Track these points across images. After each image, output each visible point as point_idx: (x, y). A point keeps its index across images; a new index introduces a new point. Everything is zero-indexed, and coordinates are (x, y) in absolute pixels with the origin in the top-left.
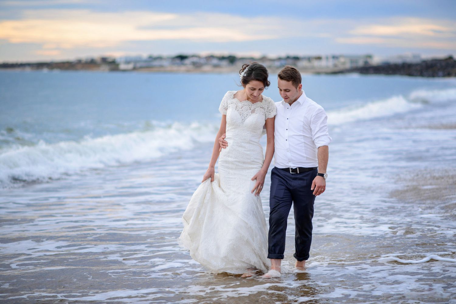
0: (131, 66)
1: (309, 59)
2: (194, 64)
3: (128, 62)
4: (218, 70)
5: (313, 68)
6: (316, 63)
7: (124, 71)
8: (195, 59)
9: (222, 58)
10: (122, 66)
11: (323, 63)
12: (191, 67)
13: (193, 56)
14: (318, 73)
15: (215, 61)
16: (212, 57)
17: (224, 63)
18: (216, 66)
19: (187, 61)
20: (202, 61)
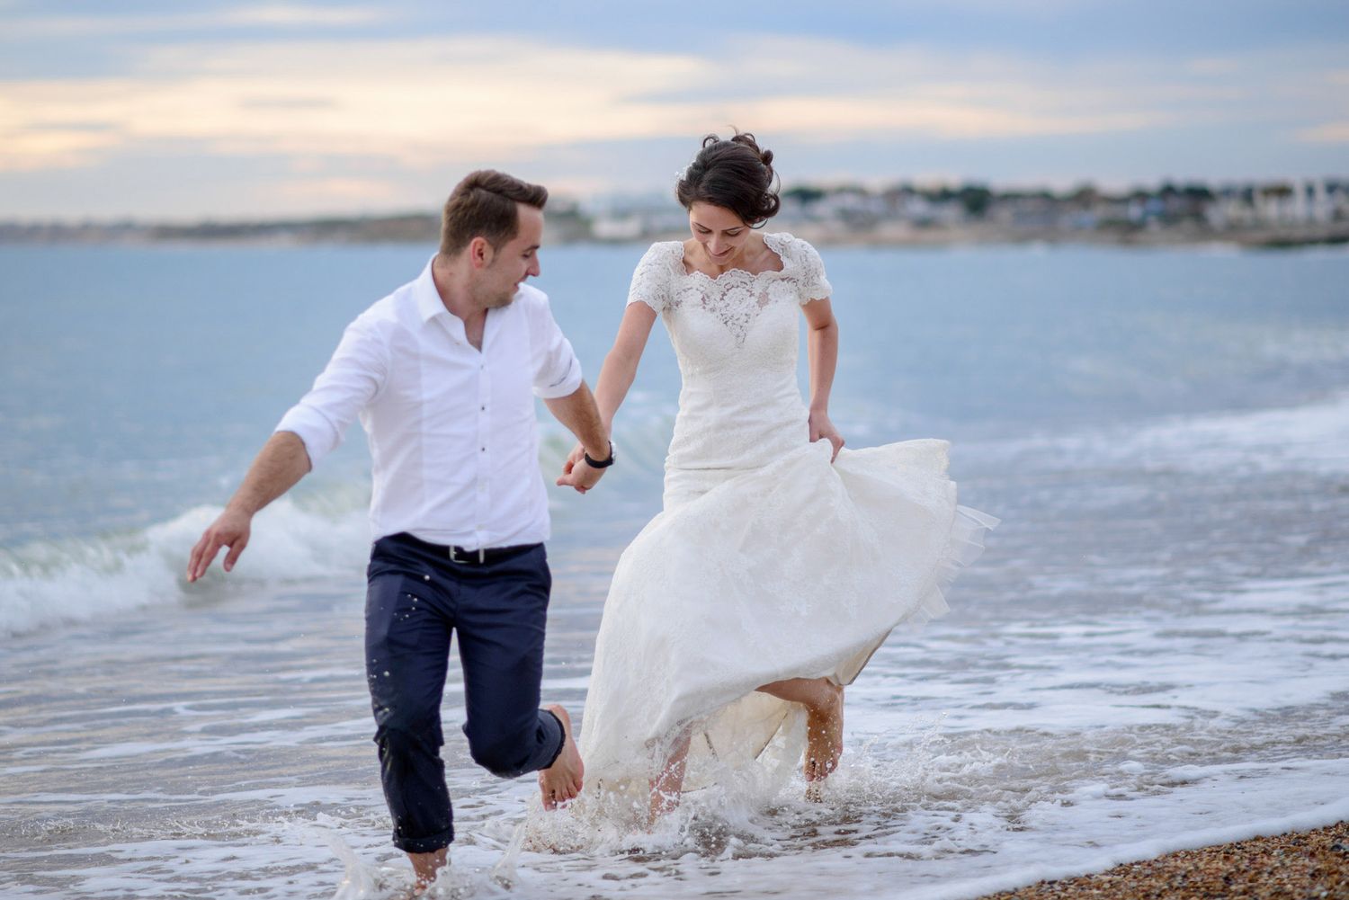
0: (631, 227)
1: (1248, 195)
2: (847, 216)
3: (621, 214)
4: (929, 235)
5: (1259, 224)
6: (1271, 210)
7: (615, 242)
8: (850, 202)
9: (943, 196)
10: (605, 228)
11: (1297, 207)
12: (837, 227)
13: (842, 190)
14: (1283, 244)
15: (918, 208)
16: (908, 191)
17: (951, 212)
18: (923, 223)
19: (822, 208)
20: (875, 207)
